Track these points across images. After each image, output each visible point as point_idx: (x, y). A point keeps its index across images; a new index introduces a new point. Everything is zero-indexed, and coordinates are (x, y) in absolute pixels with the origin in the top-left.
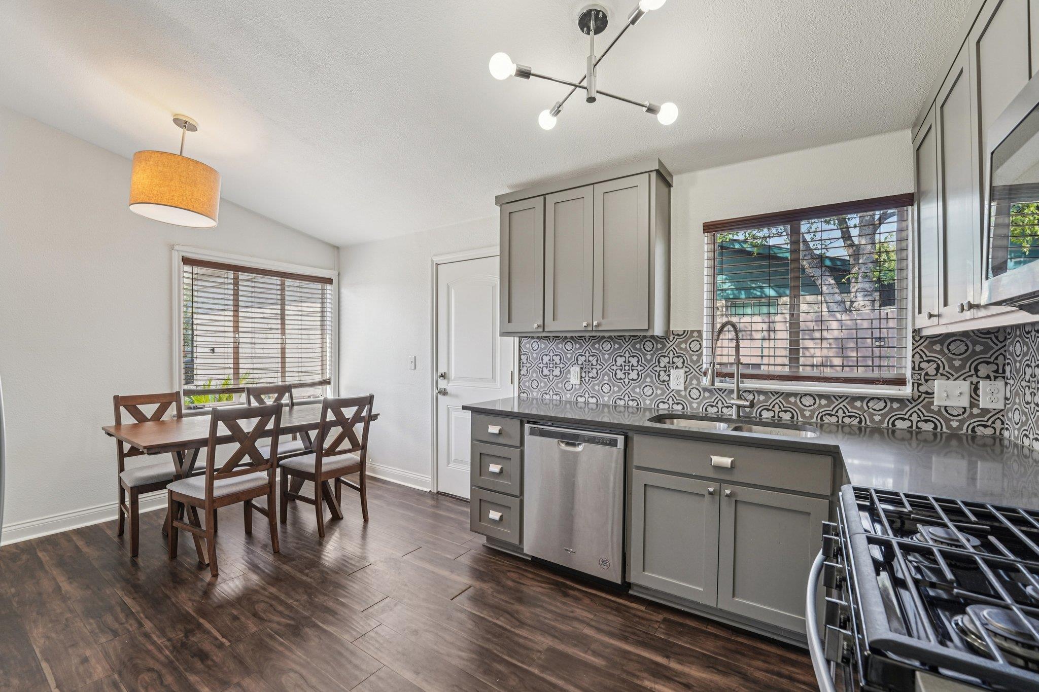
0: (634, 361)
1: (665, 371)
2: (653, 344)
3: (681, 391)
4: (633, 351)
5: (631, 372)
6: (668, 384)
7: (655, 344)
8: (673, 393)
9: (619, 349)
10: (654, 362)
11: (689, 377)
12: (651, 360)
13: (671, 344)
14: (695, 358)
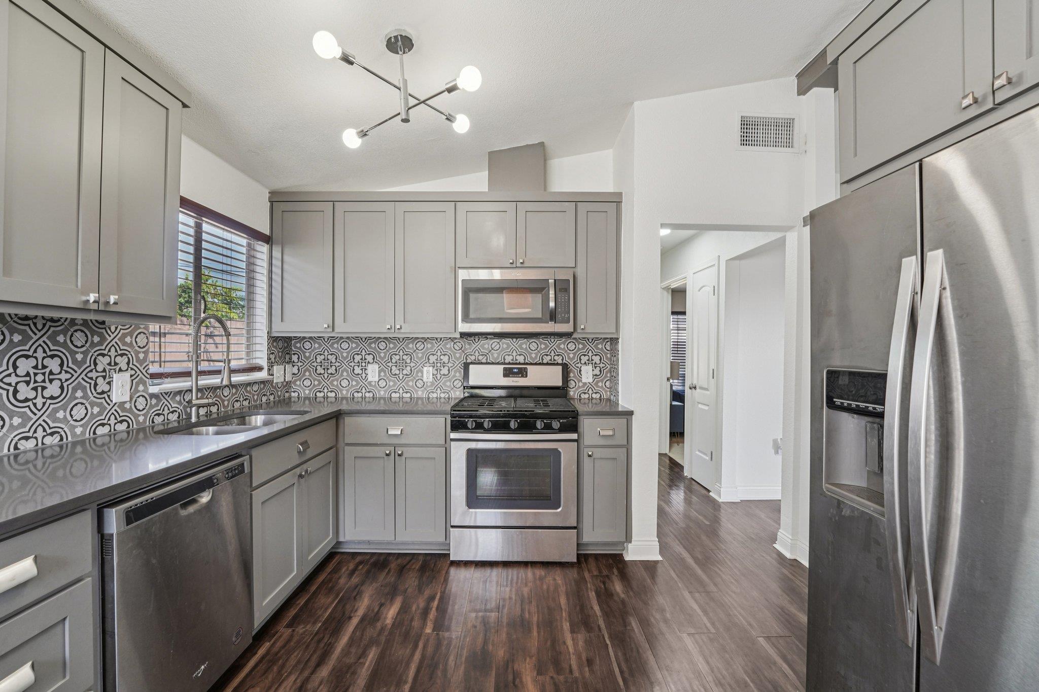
0: (53, 365)
1: (104, 377)
2: (87, 336)
3: (125, 402)
4: (52, 348)
5: (47, 384)
6: (109, 396)
7: (89, 336)
8: (115, 407)
9: (22, 343)
10: (88, 364)
11: (134, 382)
12: (84, 361)
13: (113, 336)
14: (141, 356)
